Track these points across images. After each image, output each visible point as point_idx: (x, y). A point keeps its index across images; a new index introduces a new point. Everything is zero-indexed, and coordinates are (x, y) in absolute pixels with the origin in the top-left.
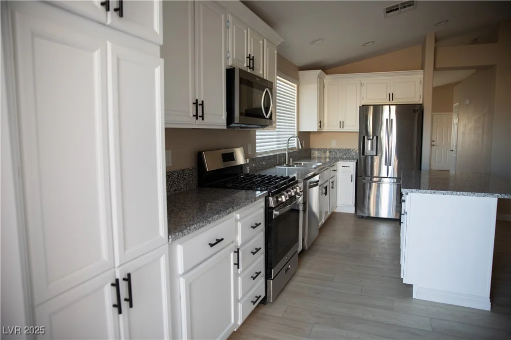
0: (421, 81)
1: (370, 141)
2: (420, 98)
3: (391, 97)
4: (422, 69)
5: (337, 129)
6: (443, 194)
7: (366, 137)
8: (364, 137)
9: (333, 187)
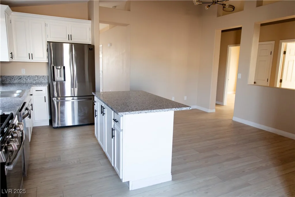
0: (90, 28)
1: (59, 70)
2: (90, 40)
3: (70, 37)
4: (89, 19)
5: (27, 60)
6: (146, 113)
7: (55, 67)
8: (53, 67)
9: (32, 109)
